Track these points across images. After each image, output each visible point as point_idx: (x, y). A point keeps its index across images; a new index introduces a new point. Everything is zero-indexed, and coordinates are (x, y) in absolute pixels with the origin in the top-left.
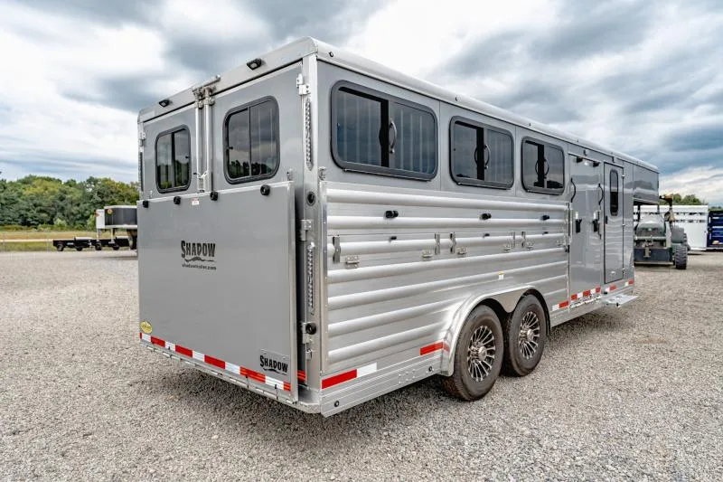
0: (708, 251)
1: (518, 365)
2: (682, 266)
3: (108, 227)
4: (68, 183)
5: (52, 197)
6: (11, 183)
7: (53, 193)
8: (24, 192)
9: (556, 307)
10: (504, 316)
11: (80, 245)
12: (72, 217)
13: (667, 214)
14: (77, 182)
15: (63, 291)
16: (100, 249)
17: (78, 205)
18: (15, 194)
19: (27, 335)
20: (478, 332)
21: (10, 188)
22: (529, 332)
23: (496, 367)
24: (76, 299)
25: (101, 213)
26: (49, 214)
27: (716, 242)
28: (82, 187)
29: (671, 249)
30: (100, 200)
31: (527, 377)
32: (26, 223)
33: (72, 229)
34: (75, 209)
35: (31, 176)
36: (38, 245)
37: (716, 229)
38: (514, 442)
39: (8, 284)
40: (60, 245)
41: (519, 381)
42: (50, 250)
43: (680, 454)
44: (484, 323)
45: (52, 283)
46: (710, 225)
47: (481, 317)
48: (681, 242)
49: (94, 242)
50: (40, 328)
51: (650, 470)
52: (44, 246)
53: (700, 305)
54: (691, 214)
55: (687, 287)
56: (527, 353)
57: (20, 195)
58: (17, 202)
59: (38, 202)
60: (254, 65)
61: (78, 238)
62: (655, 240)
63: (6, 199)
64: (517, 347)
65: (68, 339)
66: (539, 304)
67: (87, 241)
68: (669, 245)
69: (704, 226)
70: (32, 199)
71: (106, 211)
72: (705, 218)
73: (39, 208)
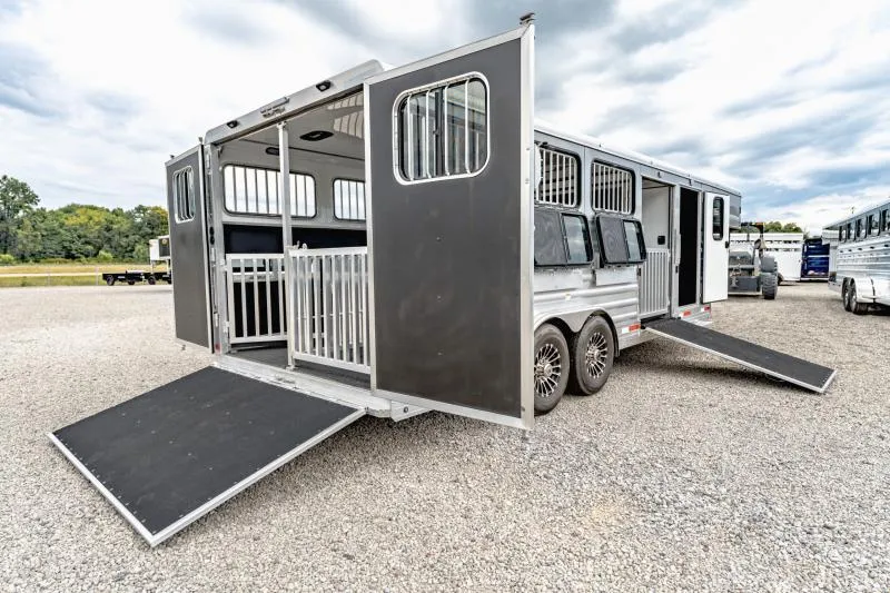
0: (801, 281)
1: (585, 385)
2: (770, 296)
3: (163, 258)
4: (114, 211)
5: (97, 227)
6: (52, 212)
7: (97, 224)
8: (67, 223)
9: (625, 330)
10: (570, 336)
11: (132, 279)
12: (120, 249)
13: (758, 241)
14: (125, 211)
15: (122, 324)
16: (153, 283)
17: (127, 236)
18: (56, 225)
19: (92, 364)
20: (544, 350)
21: (50, 217)
22: (597, 352)
23: (561, 384)
24: (136, 330)
25: (154, 243)
26: (94, 246)
27: (811, 272)
28: (130, 215)
29: (758, 279)
30: (150, 231)
31: (594, 396)
32: (70, 256)
33: (121, 262)
34: (124, 241)
35: (74, 205)
36: (86, 280)
37: (811, 259)
38: (573, 447)
39: (62, 317)
40: (110, 279)
41: (586, 399)
42: (100, 284)
43: (726, 455)
44: (550, 341)
45: (109, 316)
46: (805, 254)
47: (546, 335)
48: (771, 272)
49: (147, 276)
50: (104, 358)
51: (694, 466)
52: (93, 280)
53: (778, 332)
54: (785, 242)
55: (770, 316)
56: (594, 372)
57: (62, 225)
58: (59, 233)
59: (82, 233)
60: (323, 87)
61: (129, 272)
62: (742, 269)
63: (46, 230)
64: (582, 366)
65: (134, 367)
66: (607, 326)
67: (139, 274)
68: (757, 273)
69: (799, 255)
70: (76, 230)
71: (161, 241)
72: (800, 246)
73: (83, 240)
